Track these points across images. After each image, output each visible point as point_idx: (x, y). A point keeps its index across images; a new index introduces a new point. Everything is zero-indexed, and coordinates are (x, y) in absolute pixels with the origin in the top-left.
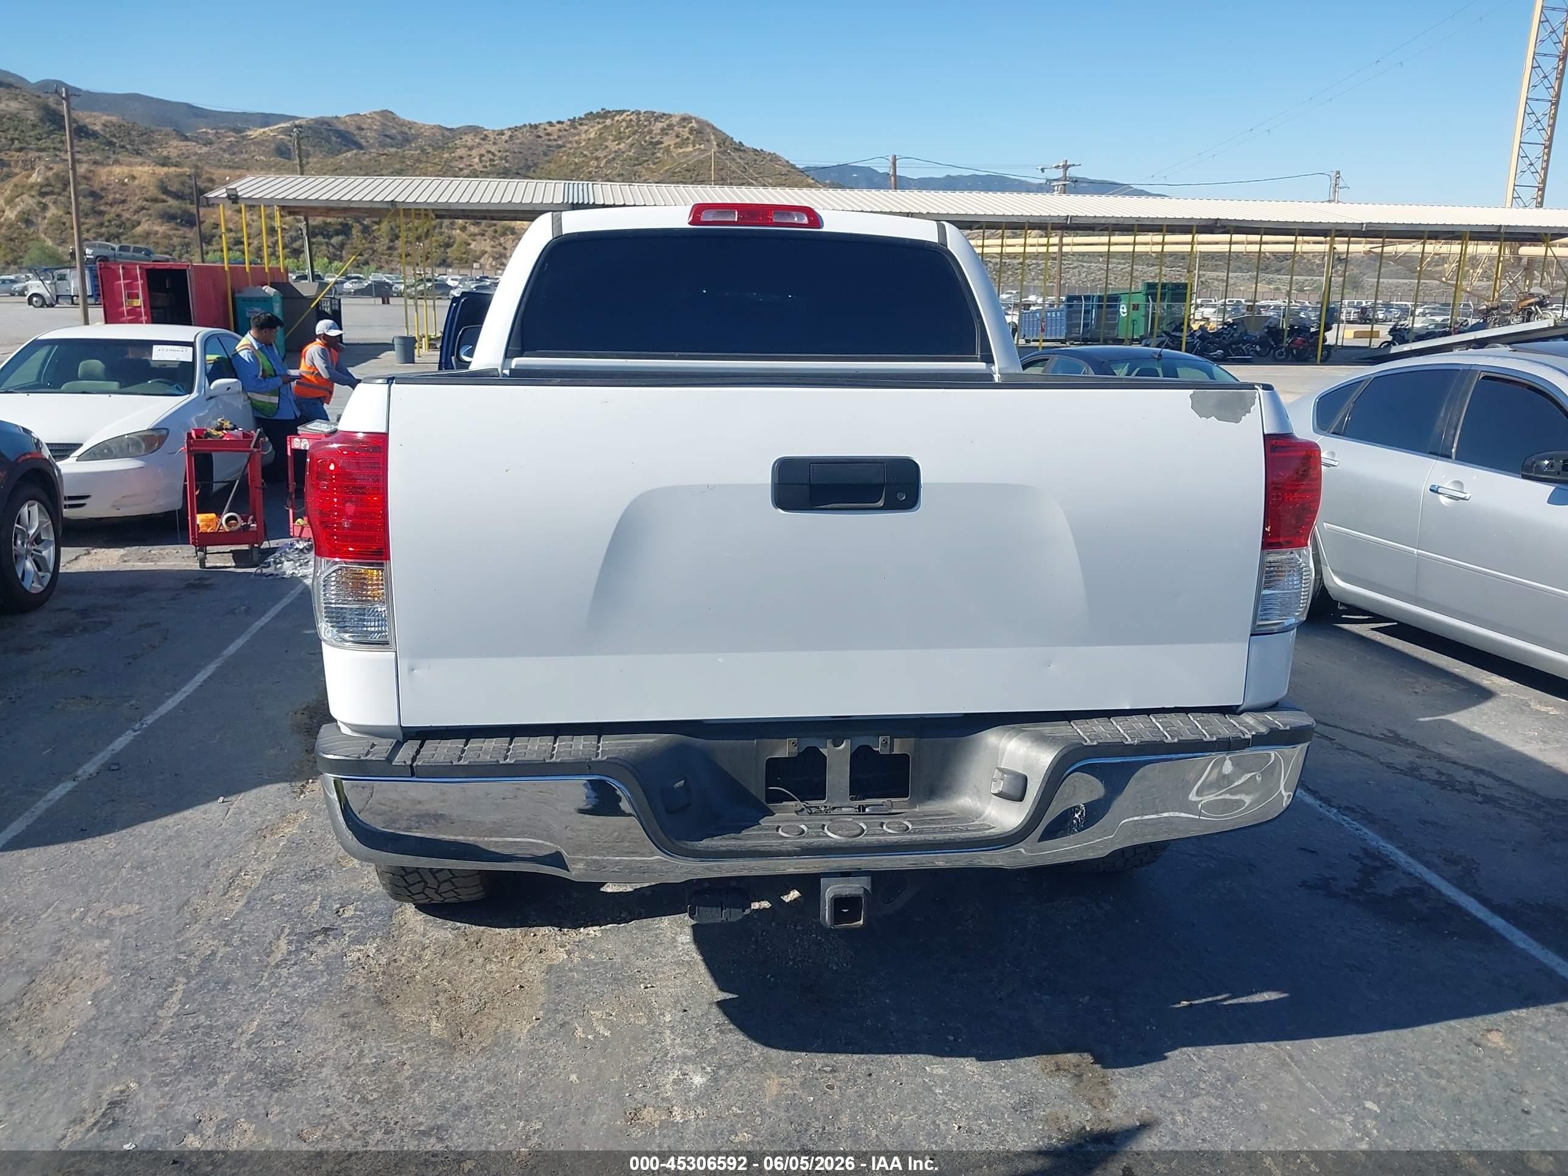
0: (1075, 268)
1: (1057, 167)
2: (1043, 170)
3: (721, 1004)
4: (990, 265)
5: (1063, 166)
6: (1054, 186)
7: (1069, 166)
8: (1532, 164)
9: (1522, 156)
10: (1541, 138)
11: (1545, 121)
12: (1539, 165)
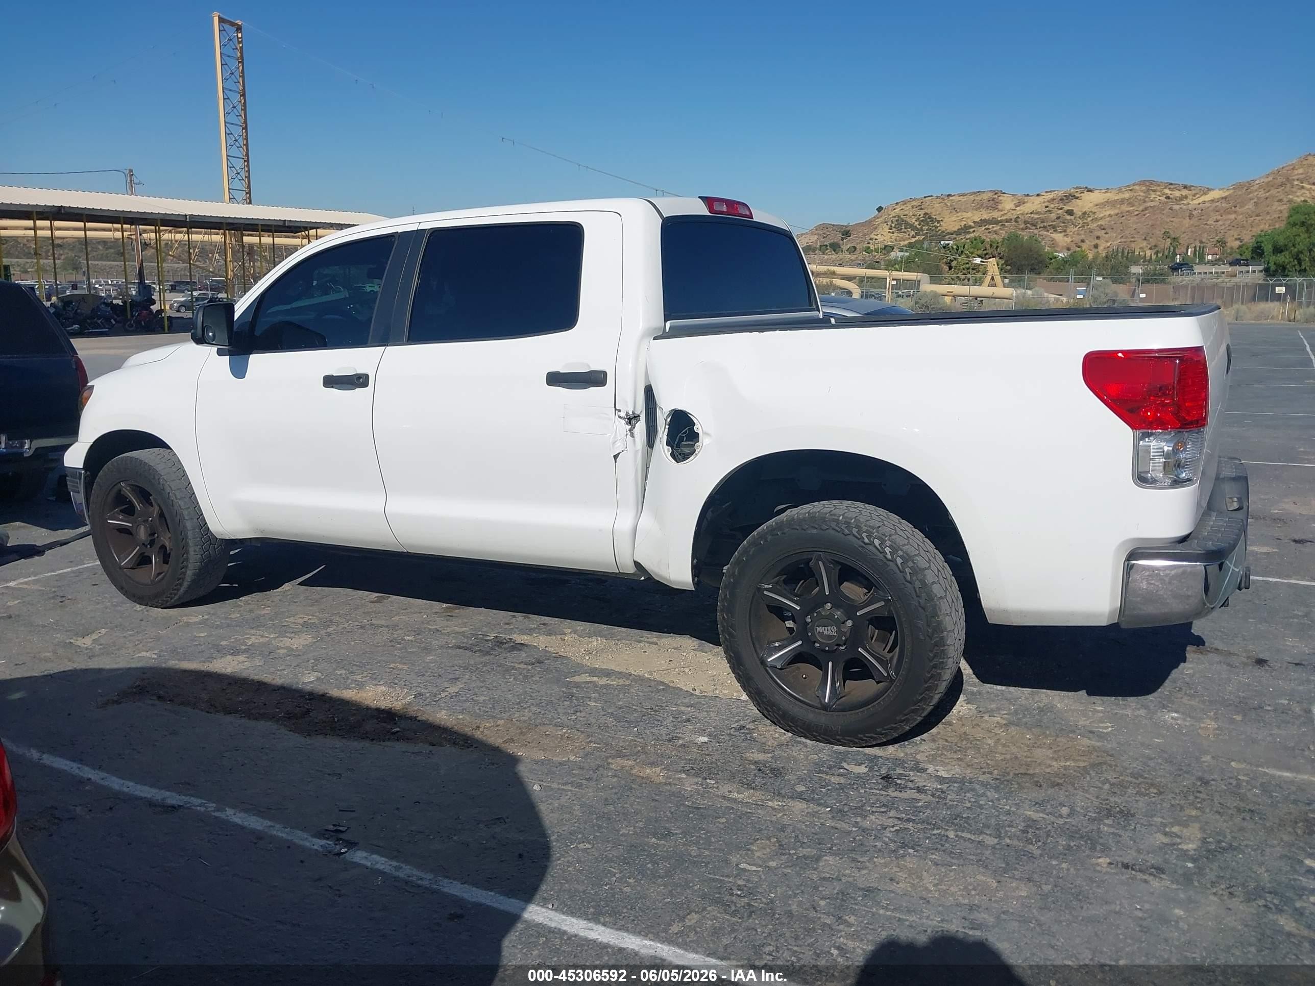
8: (238, 173)
9: (230, 167)
10: (241, 153)
11: (241, 140)
12: (243, 174)
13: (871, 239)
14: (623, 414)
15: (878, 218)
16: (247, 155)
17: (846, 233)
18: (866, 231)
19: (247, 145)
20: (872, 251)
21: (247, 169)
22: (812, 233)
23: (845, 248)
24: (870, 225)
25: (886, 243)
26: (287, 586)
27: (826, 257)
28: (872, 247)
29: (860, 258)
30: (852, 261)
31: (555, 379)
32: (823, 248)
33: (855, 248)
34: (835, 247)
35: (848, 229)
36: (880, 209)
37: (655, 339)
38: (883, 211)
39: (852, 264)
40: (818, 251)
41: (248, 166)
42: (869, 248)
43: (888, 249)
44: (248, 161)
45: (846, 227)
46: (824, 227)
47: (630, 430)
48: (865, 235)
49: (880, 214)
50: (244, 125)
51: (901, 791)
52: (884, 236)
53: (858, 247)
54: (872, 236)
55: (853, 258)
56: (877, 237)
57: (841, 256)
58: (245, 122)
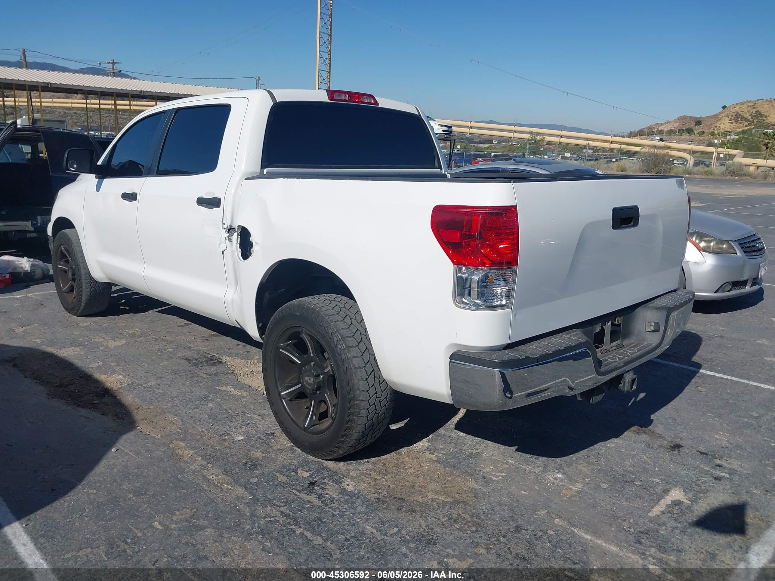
0: (106, 117)
1: (108, 63)
2: (100, 64)
3: (517, 450)
4: (57, 113)
5: (112, 63)
6: (108, 73)
7: (116, 63)
8: (324, 80)
9: (320, 76)
10: (326, 68)
11: (327, 61)
12: (327, 80)
13: (716, 127)
14: (225, 226)
15: (722, 113)
16: (330, 69)
17: (698, 122)
18: (712, 122)
19: (330, 64)
20: (715, 134)
21: (329, 77)
22: (675, 121)
23: (696, 132)
24: (716, 117)
25: (726, 130)
26: (150, 312)
27: (683, 137)
28: (716, 132)
29: (707, 138)
30: (700, 140)
31: (202, 202)
32: (681, 132)
33: (703, 132)
34: (690, 131)
35: (700, 120)
36: (724, 107)
37: (246, 179)
38: (726, 109)
39: (699, 143)
40: (677, 134)
41: (330, 76)
42: (713, 132)
43: (726, 133)
44: (330, 73)
45: (699, 118)
46: (684, 118)
47: (228, 237)
48: (712, 124)
49: (724, 111)
50: (329, 53)
51: (308, 495)
52: (725, 125)
53: (706, 131)
54: (717, 125)
55: (701, 138)
56: (719, 126)
57: (693, 137)
58: (330, 51)
